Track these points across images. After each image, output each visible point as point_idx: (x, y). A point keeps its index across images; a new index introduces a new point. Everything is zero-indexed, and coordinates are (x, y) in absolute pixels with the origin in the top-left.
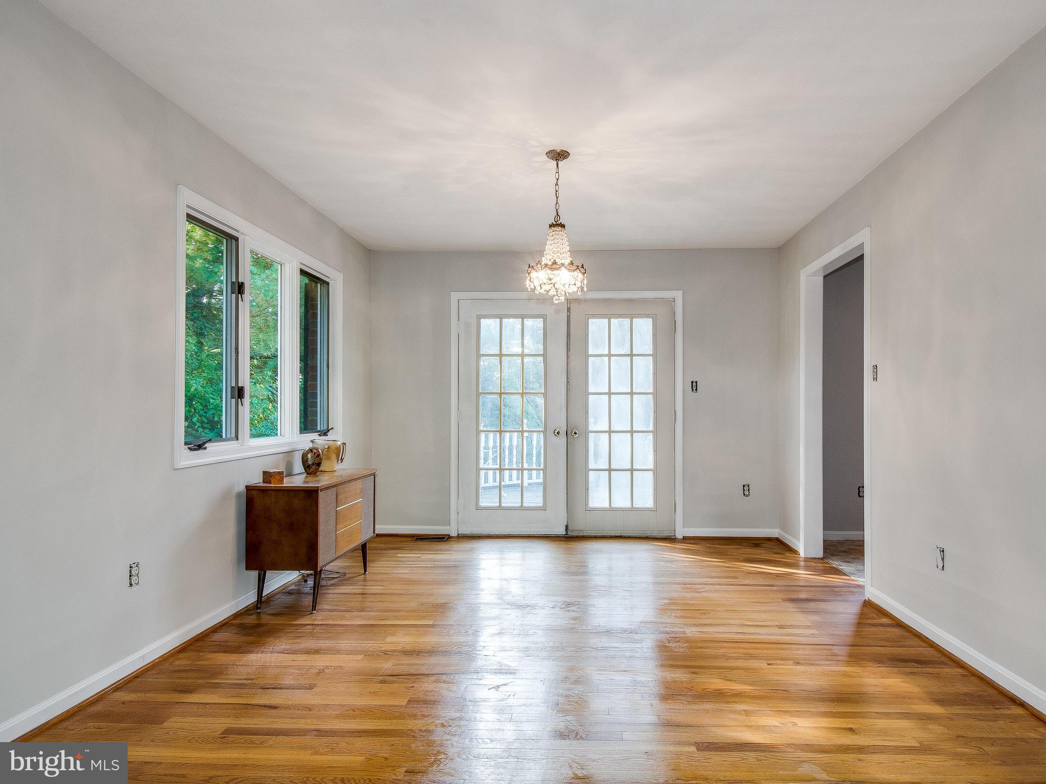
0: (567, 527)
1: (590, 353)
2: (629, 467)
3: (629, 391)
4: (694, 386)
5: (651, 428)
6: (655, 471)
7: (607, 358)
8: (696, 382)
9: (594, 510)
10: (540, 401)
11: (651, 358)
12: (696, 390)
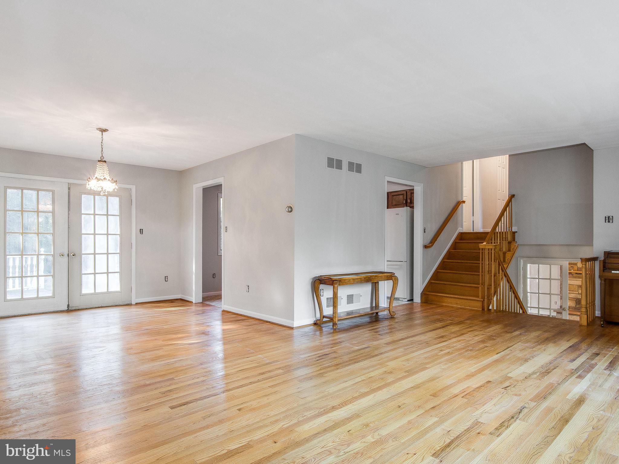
0: (68, 305)
1: (83, 212)
2: (106, 271)
3: (106, 233)
4: (141, 231)
5: (118, 251)
6: (121, 273)
7: (93, 216)
8: (142, 229)
9: (86, 295)
10: (50, 237)
11: (118, 217)
12: (142, 233)
